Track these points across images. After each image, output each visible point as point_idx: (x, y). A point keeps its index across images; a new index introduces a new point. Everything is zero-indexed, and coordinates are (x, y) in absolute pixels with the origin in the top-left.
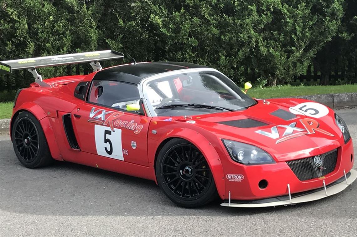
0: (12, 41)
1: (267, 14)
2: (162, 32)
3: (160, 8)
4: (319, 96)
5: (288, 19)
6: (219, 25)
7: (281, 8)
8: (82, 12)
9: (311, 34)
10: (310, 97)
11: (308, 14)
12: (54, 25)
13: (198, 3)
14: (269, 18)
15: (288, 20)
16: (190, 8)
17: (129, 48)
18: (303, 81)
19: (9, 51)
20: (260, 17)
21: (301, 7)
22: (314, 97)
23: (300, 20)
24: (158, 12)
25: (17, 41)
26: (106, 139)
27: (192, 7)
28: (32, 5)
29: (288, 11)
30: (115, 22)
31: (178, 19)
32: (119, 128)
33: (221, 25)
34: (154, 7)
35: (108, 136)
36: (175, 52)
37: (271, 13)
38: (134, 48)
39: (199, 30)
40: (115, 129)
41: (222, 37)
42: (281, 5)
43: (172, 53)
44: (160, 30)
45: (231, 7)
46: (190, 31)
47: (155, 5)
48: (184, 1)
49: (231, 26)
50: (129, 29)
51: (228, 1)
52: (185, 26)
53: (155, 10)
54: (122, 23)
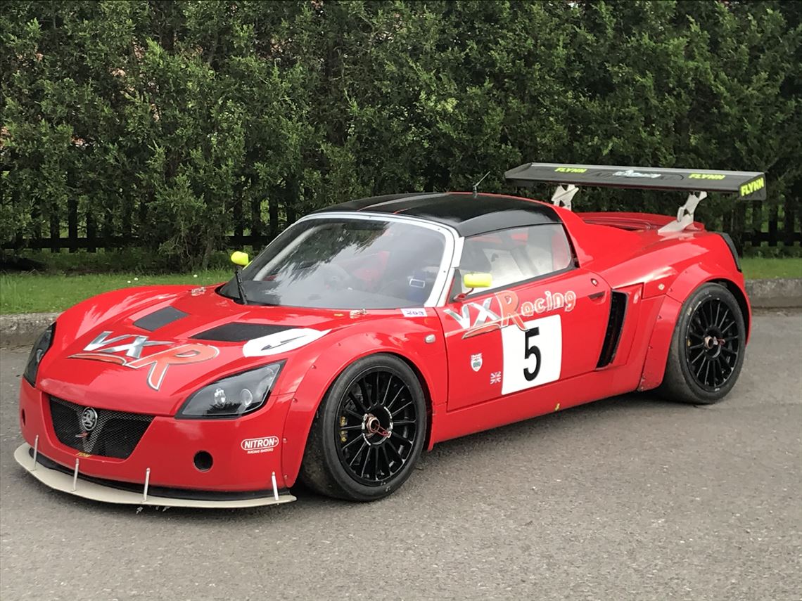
0: (119, 143)
1: (678, 96)
2: (442, 129)
3: (440, 79)
4: (782, 281)
5: (728, 107)
6: (569, 117)
7: (713, 82)
8: (271, 83)
9: (783, 141)
10: (760, 282)
11: (774, 98)
12: (209, 111)
13: (522, 69)
14: (683, 105)
15: (727, 109)
16: (506, 80)
17: (373, 165)
18: (776, 245)
19: (112, 164)
20: (661, 102)
21: (758, 80)
22: (769, 283)
23: (755, 109)
24: (433, 86)
25: (129, 144)
27: (510, 77)
28: (161, 67)
29: (728, 90)
30: (343, 107)
31: (478, 103)
33: (576, 117)
34: (424, 76)
36: (471, 176)
37: (690, 93)
38: (382, 163)
39: (526, 127)
41: (576, 144)
42: (713, 76)
43: (465, 177)
44: (438, 125)
45: (598, 77)
46: (503, 130)
47: (428, 71)
48: (493, 63)
49: (596, 121)
50: (370, 121)
51: (592, 64)
52: (493, 119)
53: (426, 83)
54: (354, 108)
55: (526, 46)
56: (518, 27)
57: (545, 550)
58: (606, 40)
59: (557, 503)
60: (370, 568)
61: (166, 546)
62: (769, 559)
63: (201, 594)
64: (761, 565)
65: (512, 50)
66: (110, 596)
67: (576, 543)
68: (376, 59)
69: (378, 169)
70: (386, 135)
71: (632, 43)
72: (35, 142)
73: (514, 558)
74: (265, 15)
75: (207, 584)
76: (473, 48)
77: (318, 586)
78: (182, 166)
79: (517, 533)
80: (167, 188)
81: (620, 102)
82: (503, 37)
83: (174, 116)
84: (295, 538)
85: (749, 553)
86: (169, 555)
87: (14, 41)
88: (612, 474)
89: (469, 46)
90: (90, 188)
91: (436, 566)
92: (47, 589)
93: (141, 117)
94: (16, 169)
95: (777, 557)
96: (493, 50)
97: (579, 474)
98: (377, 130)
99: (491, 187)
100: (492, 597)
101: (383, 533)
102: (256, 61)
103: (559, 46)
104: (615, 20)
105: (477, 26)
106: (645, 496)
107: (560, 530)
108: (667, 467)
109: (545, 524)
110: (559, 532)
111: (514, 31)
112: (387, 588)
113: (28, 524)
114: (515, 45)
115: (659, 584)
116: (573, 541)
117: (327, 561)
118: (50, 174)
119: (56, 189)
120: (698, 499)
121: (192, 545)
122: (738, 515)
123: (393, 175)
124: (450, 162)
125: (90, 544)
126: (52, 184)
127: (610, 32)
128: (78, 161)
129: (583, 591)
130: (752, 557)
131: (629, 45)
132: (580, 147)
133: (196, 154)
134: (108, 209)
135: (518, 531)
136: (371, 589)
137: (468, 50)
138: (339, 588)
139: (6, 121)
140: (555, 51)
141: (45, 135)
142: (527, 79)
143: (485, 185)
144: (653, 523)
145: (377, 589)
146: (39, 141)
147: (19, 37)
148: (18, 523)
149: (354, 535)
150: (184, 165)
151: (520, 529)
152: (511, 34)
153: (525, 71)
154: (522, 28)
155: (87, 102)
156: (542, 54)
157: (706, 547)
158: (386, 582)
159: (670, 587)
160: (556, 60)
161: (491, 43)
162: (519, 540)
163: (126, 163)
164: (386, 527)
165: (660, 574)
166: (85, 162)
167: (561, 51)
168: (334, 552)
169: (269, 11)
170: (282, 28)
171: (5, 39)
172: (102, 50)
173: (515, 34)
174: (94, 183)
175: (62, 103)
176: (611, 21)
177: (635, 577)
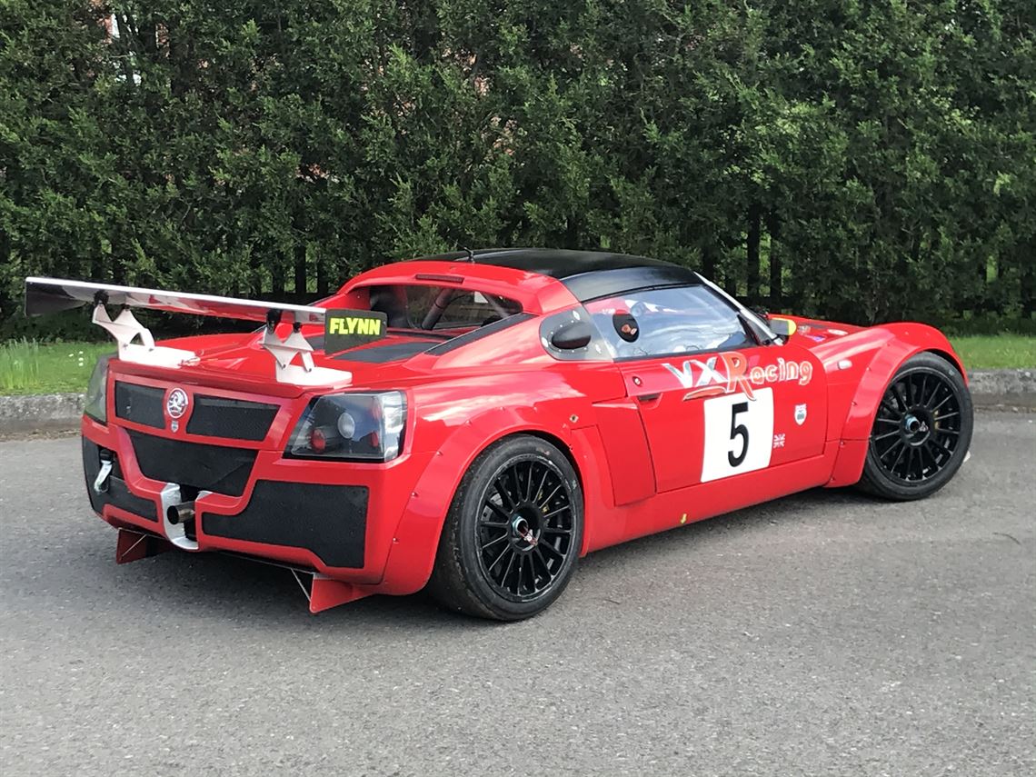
0: (356, 176)
2: (765, 160)
8: (546, 100)
13: (875, 82)
16: (853, 96)
19: (348, 202)
24: (754, 103)
26: (736, 427)
27: (860, 92)
28: (408, 80)
30: (639, 132)
31: (814, 127)
32: (766, 384)
34: (744, 92)
35: (741, 419)
38: (690, 205)
40: (756, 393)
45: (981, 92)
46: (849, 161)
47: (749, 85)
48: (835, 74)
49: (976, 150)
50: (674, 150)
51: (971, 75)
52: (834, 147)
53: (746, 101)
54: (653, 133)
55: (881, 51)
56: (870, 27)
57: (725, 715)
58: (991, 43)
59: (771, 654)
60: (492, 726)
61: (258, 686)
62: (1014, 741)
63: (270, 748)
64: (998, 749)
65: (862, 57)
66: (163, 745)
67: (769, 707)
68: (683, 69)
69: (685, 211)
70: (695, 167)
71: (1027, 48)
72: (253, 174)
73: (680, 723)
74: (541, 13)
75: (284, 736)
76: (808, 53)
77: (418, 746)
78: (433, 205)
79: (700, 691)
80: (410, 234)
81: (1008, 126)
82: (851, 40)
83: (425, 143)
84: (418, 684)
85: (990, 732)
86: (256, 697)
87: (226, 47)
88: (862, 620)
89: (804, 51)
90: (322, 232)
91: (576, 728)
92: (94, 732)
93: (383, 144)
94: (231, 207)
95: (1025, 739)
96: (836, 56)
97: (820, 618)
98: (683, 161)
99: (833, 236)
100: (627, 772)
101: (531, 682)
102: (528, 72)
103: (925, 51)
104: (1001, 17)
105: (814, 25)
106: (891, 650)
107: (757, 689)
108: (939, 613)
109: (742, 680)
110: (755, 692)
111: (864, 31)
112: (502, 753)
113: (111, 651)
114: (867, 50)
115: (851, 766)
116: (766, 704)
117: (444, 714)
118: (273, 214)
119: (280, 233)
120: (959, 657)
121: (291, 686)
122: (1001, 681)
123: (703, 219)
124: (777, 203)
125: (172, 679)
126: (275, 226)
127: (996, 32)
128: (308, 198)
129: (746, 770)
130: (991, 737)
131: (1022, 51)
132: (954, 185)
133: (451, 190)
134: (344, 259)
135: (703, 688)
136: (481, 753)
137: (802, 58)
138: (442, 750)
139: (219, 148)
140: (920, 58)
141: (265, 165)
142: (882, 95)
143: (825, 233)
144: (884, 686)
145: (488, 753)
146: (258, 172)
147: (232, 42)
148: (100, 648)
149: (493, 683)
150: (437, 205)
151: (705, 686)
152: (861, 35)
153: (880, 84)
154: (877, 28)
155: (316, 124)
156: (902, 62)
157: (937, 721)
158: (504, 745)
159: (862, 771)
160: (920, 70)
161: (834, 47)
162: (699, 700)
163: (366, 201)
164: (538, 675)
165: (859, 753)
166: (315, 198)
167: (928, 57)
168: (458, 704)
169: (545, 8)
170: (562, 29)
171: (216, 46)
172: (334, 60)
173: (866, 36)
174: (327, 226)
175: (287, 125)
176: (996, 19)
177: (824, 756)
